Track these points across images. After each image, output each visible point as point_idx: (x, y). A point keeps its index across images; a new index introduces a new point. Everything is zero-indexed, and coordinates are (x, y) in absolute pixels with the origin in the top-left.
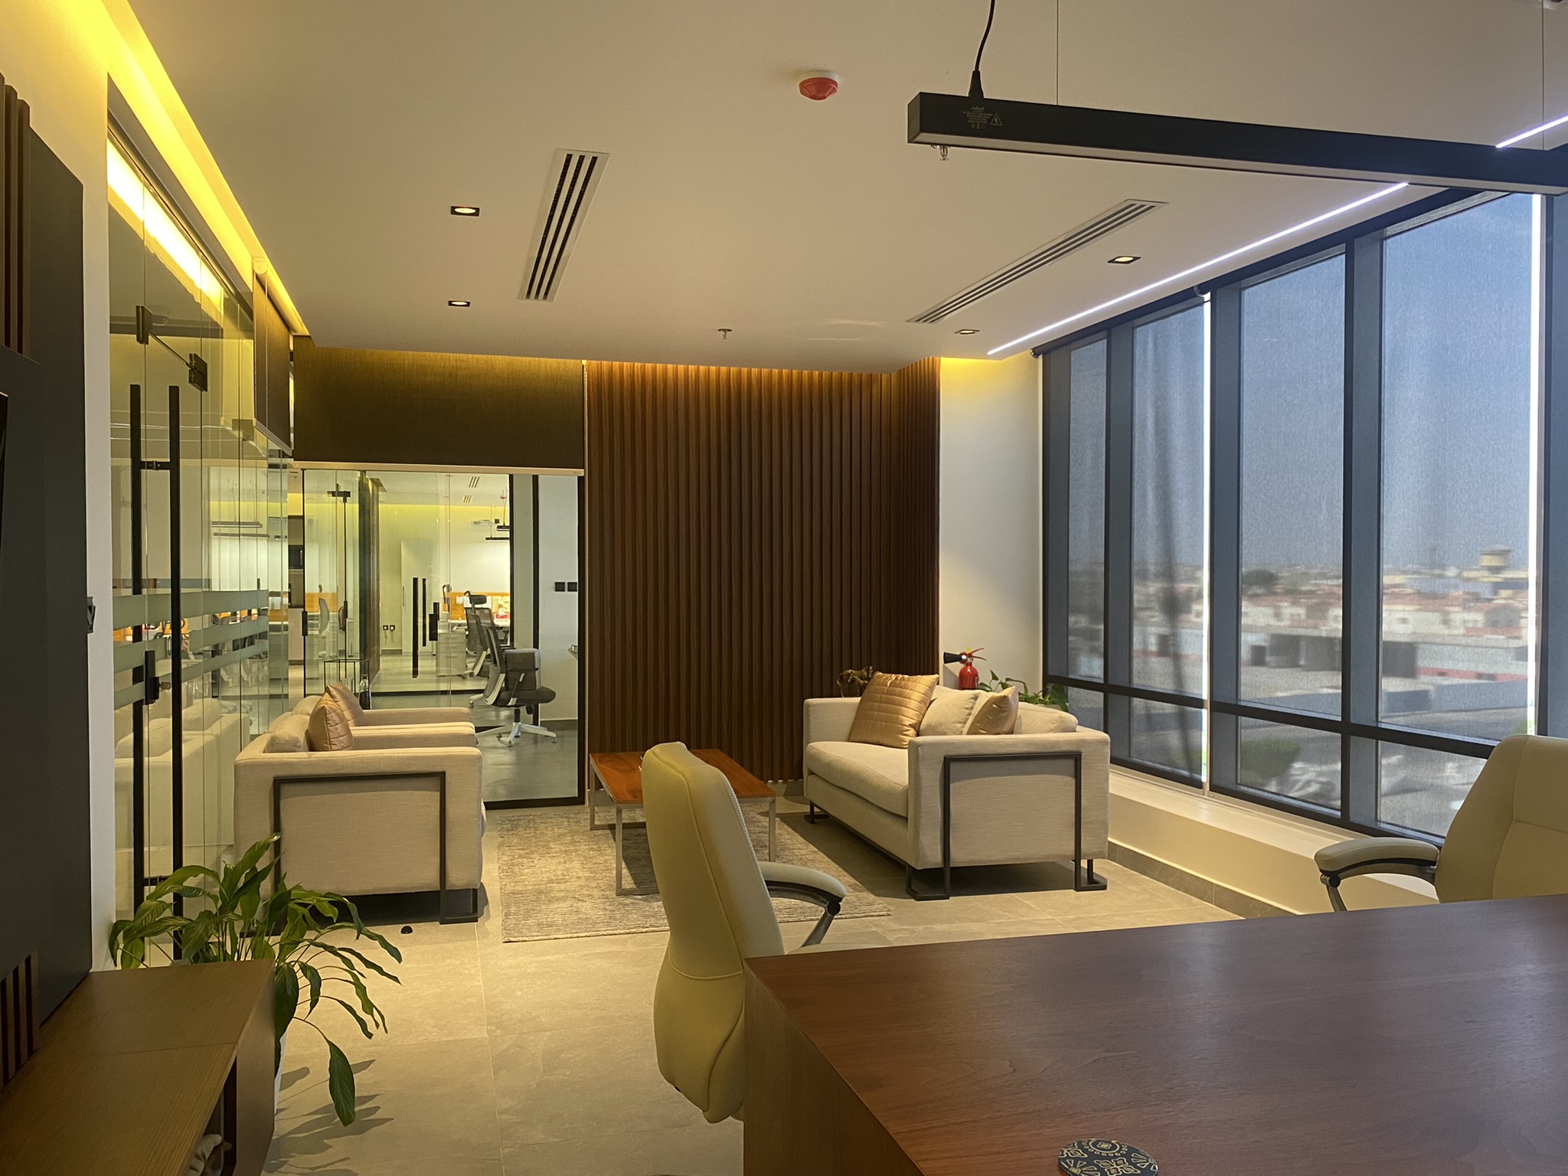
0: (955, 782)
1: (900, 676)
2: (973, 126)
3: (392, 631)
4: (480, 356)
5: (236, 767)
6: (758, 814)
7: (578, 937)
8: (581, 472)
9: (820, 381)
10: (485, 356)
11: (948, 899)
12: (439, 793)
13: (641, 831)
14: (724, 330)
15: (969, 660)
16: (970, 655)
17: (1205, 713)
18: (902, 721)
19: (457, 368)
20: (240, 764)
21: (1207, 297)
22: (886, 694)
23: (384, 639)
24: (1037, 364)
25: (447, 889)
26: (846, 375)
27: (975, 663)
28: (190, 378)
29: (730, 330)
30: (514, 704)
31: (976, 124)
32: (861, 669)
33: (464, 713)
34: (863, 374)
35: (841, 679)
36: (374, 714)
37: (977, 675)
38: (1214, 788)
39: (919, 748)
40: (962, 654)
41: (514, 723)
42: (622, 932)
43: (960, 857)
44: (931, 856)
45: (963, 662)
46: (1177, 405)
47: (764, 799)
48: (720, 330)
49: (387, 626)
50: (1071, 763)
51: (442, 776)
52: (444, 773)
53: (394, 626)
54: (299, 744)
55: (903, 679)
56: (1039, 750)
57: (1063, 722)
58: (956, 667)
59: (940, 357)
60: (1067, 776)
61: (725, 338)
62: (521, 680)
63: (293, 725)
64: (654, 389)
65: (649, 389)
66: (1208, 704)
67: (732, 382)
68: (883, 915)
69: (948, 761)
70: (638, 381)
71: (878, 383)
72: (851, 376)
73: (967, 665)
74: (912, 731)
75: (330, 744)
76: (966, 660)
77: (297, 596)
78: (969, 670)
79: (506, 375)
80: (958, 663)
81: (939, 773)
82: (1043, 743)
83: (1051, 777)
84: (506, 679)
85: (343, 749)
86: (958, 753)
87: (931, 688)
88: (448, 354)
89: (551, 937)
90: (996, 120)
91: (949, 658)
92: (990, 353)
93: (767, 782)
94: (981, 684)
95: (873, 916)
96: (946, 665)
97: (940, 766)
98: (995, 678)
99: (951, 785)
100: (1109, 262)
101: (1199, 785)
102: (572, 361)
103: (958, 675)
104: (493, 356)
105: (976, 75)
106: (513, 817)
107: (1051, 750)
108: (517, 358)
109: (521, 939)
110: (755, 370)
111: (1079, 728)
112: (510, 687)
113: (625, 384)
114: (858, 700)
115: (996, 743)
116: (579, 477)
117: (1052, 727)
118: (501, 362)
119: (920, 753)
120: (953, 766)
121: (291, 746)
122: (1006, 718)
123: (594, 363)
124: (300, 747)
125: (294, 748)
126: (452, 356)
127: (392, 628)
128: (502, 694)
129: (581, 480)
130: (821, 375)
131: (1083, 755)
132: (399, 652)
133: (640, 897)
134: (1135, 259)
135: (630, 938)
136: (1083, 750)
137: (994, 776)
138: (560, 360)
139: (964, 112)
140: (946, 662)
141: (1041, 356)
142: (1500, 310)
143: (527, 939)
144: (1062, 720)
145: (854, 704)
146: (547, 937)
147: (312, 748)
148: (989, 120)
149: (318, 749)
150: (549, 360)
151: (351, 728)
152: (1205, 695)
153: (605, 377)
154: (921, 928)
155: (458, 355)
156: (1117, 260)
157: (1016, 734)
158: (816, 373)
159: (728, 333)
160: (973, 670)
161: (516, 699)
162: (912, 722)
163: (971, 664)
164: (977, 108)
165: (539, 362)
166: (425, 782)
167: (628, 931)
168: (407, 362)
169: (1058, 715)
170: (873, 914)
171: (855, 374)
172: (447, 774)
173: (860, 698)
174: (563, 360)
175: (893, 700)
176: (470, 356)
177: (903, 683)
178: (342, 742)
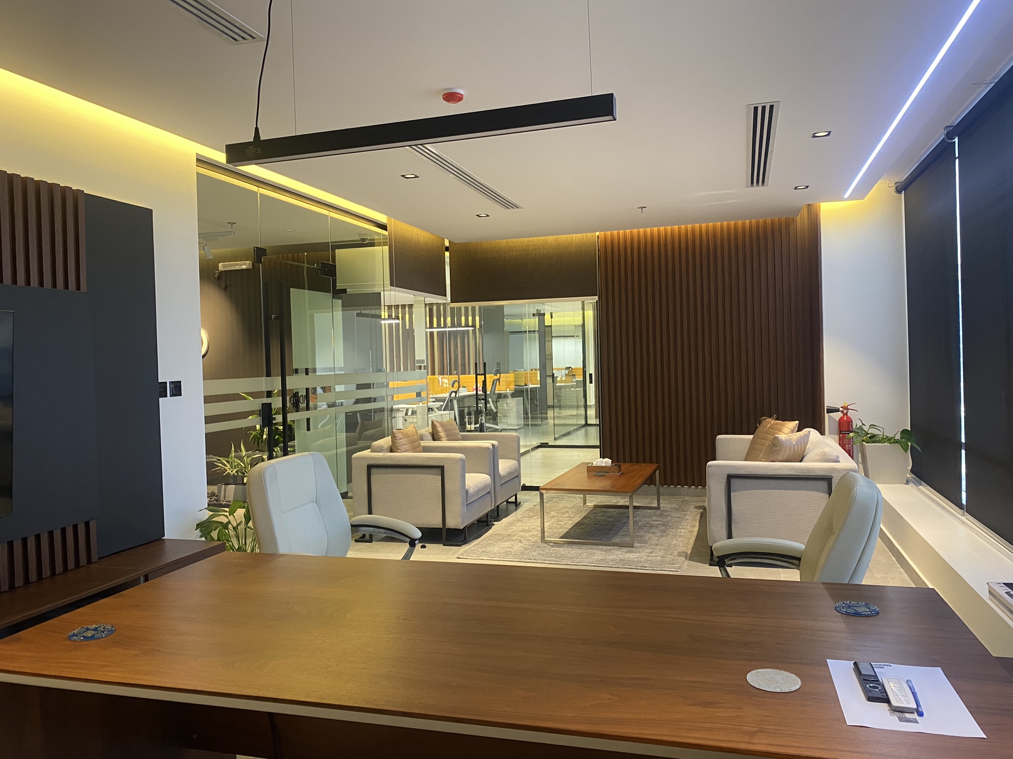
0: (735, 491)
1: (776, 422)
2: (249, 155)
8: (596, 298)
10: (543, 238)
12: (440, 477)
14: (641, 208)
15: (845, 411)
16: (846, 408)
20: (354, 457)
24: (901, 198)
25: (446, 527)
27: (850, 413)
29: (645, 207)
37: (852, 422)
40: (840, 407)
45: (841, 412)
48: (639, 208)
50: (824, 484)
51: (442, 468)
52: (443, 466)
55: (779, 424)
58: (837, 416)
59: (820, 202)
60: (822, 492)
61: (642, 212)
65: (636, 246)
69: (730, 477)
73: (844, 415)
75: (401, 450)
76: (843, 411)
78: (845, 418)
79: (554, 246)
80: (838, 413)
83: (810, 493)
85: (407, 451)
86: (737, 473)
88: (523, 238)
90: (259, 150)
91: (830, 411)
92: (846, 196)
96: (830, 414)
97: (725, 480)
98: (863, 424)
99: (732, 493)
102: (591, 233)
103: (838, 420)
105: (257, 129)
108: (560, 236)
113: (622, 243)
118: (551, 239)
120: (733, 481)
123: (603, 233)
124: (384, 450)
125: (381, 451)
126: (525, 239)
129: (597, 302)
131: (834, 478)
136: (833, 475)
138: (584, 234)
139: (245, 150)
140: (828, 412)
147: (391, 451)
148: (256, 151)
150: (578, 235)
153: (609, 241)
160: (849, 418)
163: (846, 414)
164: (251, 147)
165: (572, 236)
166: (436, 470)
172: (445, 467)
176: (535, 238)
178: (403, 448)
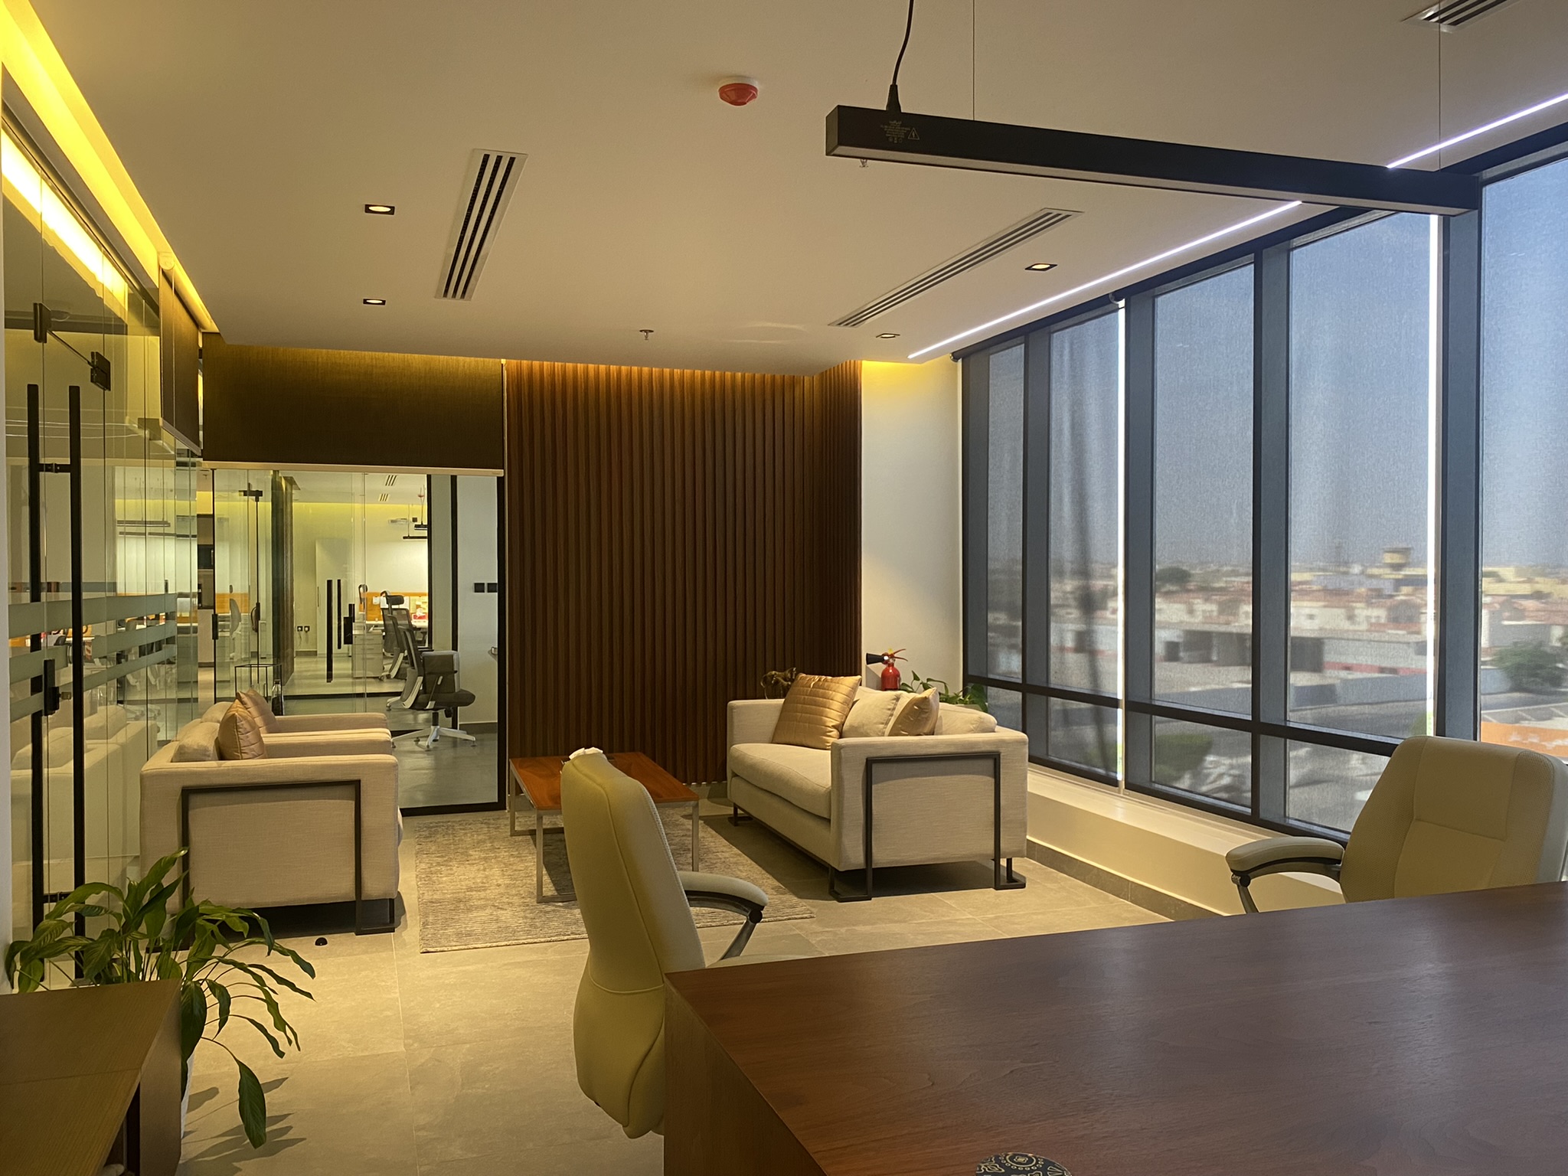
0: (877, 783)
1: (824, 677)
2: (891, 140)
3: (306, 632)
4: (396, 355)
5: (142, 777)
6: (682, 817)
7: (497, 946)
8: (501, 473)
9: (743, 382)
10: (402, 355)
11: (870, 899)
12: (354, 802)
13: (560, 836)
14: (645, 331)
15: (891, 661)
16: (892, 656)
17: (1120, 713)
18: (825, 722)
19: (372, 366)
20: (146, 774)
21: (1122, 303)
22: (810, 695)
23: (299, 640)
24: (956, 367)
25: (363, 898)
26: (768, 376)
27: (897, 664)
28: (92, 377)
29: (652, 331)
30: (432, 707)
31: (893, 138)
32: (785, 670)
33: (379, 719)
34: (786, 376)
35: (765, 680)
36: (287, 721)
37: (898, 676)
38: (1129, 786)
39: (842, 751)
40: (884, 655)
41: (432, 727)
42: (543, 940)
43: (883, 857)
44: (854, 858)
45: (885, 662)
46: (1093, 409)
47: (687, 803)
48: (641, 331)
49: (301, 627)
50: (990, 763)
51: (356, 784)
52: (359, 781)
53: (309, 627)
54: (208, 753)
55: (826, 680)
56: (960, 751)
57: (982, 722)
58: (878, 668)
59: (862, 360)
60: (985, 775)
61: (646, 339)
62: (439, 683)
63: (202, 734)
64: (575, 388)
65: (570, 390)
66: (1123, 704)
67: (654, 384)
68: (806, 918)
69: (870, 763)
70: (559, 379)
71: (800, 383)
72: (773, 378)
73: (889, 666)
74: (835, 733)
75: (241, 753)
76: (888, 660)
77: (206, 596)
78: (891, 671)
79: (423, 375)
80: (880, 663)
81: (861, 775)
82: (963, 744)
83: (970, 777)
84: (424, 682)
85: (254, 757)
86: (878, 755)
87: (854, 689)
88: (363, 353)
89: (470, 946)
90: (913, 134)
91: (872, 659)
92: (911, 356)
93: (691, 784)
94: (903, 684)
95: (796, 919)
96: (869, 666)
97: (862, 768)
98: (916, 678)
99: (873, 786)
100: (1026, 269)
101: (1114, 783)
102: (491, 360)
103: (880, 676)
104: (409, 355)
105: (894, 89)
106: (431, 823)
107: (970, 751)
108: (435, 357)
109: (439, 949)
110: (677, 371)
111: (998, 728)
112: (429, 690)
113: (546, 384)
114: (781, 701)
115: (917, 744)
116: (498, 478)
117: (972, 727)
118: (417, 360)
119: (843, 755)
120: (875, 767)
121: (199, 755)
122: (927, 719)
123: (514, 362)
124: (209, 756)
125: (203, 758)
126: (368, 354)
127: (307, 629)
128: (420, 697)
129: (500, 480)
130: (743, 377)
131: (1002, 755)
132: (315, 654)
133: (560, 904)
134: (1052, 266)
135: (551, 947)
136: (1003, 752)
137: (917, 776)
138: (479, 359)
139: (882, 126)
140: (868, 663)
141: (960, 361)
142: (1400, 321)
143: (446, 949)
144: (981, 721)
145: (776, 706)
146: (466, 947)
147: (222, 757)
148: (906, 135)
149: (228, 757)
150: (468, 359)
151: (262, 735)
152: (1120, 696)
153: (525, 377)
154: (843, 930)
155: (374, 353)
156: (1034, 267)
157: (937, 734)
158: (739, 375)
159: (650, 334)
160: (895, 670)
161: (434, 702)
162: (835, 723)
163: (893, 665)
164: (895, 122)
165: (458, 361)
166: (338, 791)
167: (549, 939)
168: (320, 360)
169: (977, 716)
170: (796, 916)
171: (778, 377)
172: (362, 782)
173: (783, 700)
174: (482, 359)
175: (817, 702)
176: (387, 354)
177: (826, 684)
178: (253, 750)
